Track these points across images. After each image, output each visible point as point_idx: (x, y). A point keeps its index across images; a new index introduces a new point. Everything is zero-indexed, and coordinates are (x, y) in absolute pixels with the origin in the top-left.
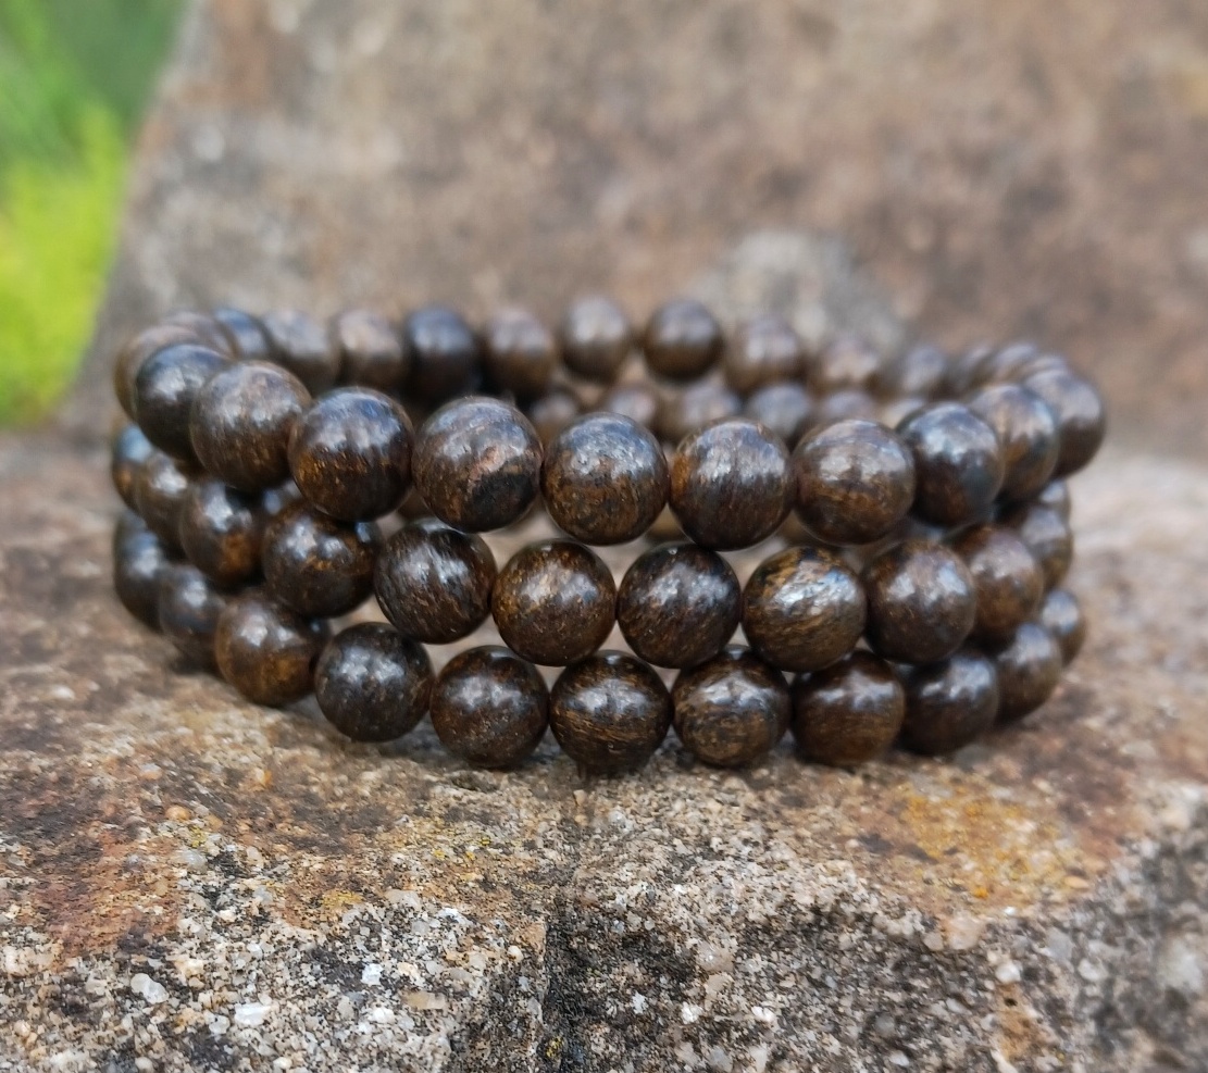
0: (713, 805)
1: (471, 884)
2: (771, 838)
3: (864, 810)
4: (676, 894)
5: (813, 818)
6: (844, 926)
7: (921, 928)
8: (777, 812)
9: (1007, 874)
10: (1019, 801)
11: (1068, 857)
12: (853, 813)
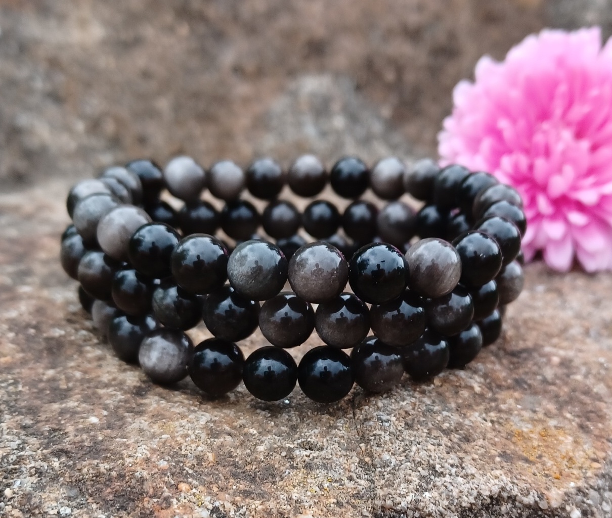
0: (430, 446)
1: (332, 505)
2: (463, 462)
3: (496, 439)
4: (427, 498)
5: (476, 447)
6: (503, 503)
7: (537, 499)
8: (459, 446)
9: (567, 466)
10: (562, 425)
11: (590, 452)
12: (492, 442)
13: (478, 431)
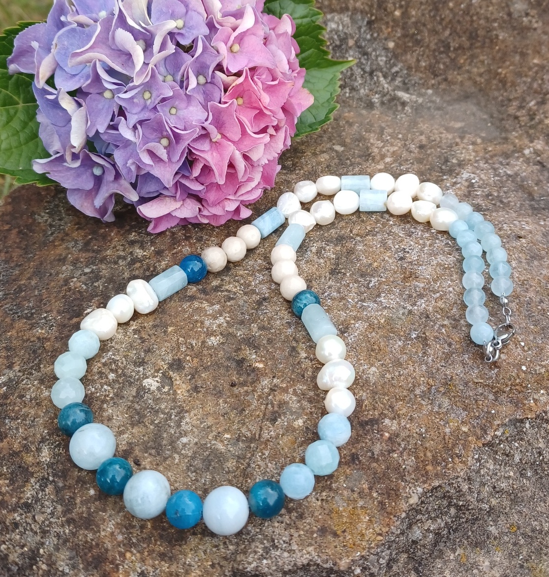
0: (276, 524)
1: (209, 567)
2: (291, 539)
3: (320, 517)
4: (264, 564)
5: (305, 524)
6: (311, 566)
7: (332, 566)
8: (294, 523)
9: (359, 539)
10: (366, 506)
11: (377, 530)
12: (316, 519)
13: (310, 510)
